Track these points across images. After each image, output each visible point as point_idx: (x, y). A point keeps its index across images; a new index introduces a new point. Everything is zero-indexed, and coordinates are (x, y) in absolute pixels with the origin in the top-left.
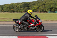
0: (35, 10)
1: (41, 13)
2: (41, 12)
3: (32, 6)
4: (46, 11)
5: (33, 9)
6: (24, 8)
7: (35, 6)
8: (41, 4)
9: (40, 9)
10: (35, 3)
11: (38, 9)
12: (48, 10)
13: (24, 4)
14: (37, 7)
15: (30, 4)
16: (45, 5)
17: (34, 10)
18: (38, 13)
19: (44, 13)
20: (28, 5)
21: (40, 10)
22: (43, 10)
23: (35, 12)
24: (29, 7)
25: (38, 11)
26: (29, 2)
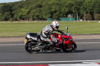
0: (23, 17)
1: (35, 22)
2: (34, 20)
3: (17, 9)
4: (44, 17)
5: (20, 14)
6: (3, 13)
7: (22, 9)
8: (34, 5)
9: (33, 15)
10: (23, 4)
11: (28, 14)
12: (47, 16)
17: (21, 16)
19: (40, 22)
20: (11, 7)
21: (33, 16)
22: (38, 16)
23: (23, 19)
25: (29, 19)
26: (11, 3)
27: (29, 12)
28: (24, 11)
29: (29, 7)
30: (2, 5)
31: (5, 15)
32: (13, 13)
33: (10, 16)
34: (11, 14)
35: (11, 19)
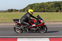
13: (55, 4)
15: (61, 3)
24: (60, 6)
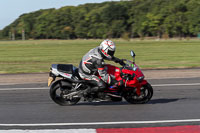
0: (150, 30)
1: (174, 40)
2: (171, 36)
3: (138, 14)
4: (191, 31)
5: (144, 24)
7: (149, 15)
8: (171, 7)
9: (170, 26)
10: (149, 4)
11: (159, 24)
12: (196, 28)
14: (156, 17)
16: (184, 9)
17: (147, 27)
18: (163, 40)
19: (184, 40)
20: (125, 10)
21: (170, 28)
22: (179, 28)
23: (150, 35)
25: (161, 33)
26: (126, 2)
27: (162, 21)
28: (152, 17)
29: (162, 10)
30: (107, 6)
31: (114, 26)
32: (129, 21)
33: (123, 29)
34: (125, 23)
35: (126, 34)
